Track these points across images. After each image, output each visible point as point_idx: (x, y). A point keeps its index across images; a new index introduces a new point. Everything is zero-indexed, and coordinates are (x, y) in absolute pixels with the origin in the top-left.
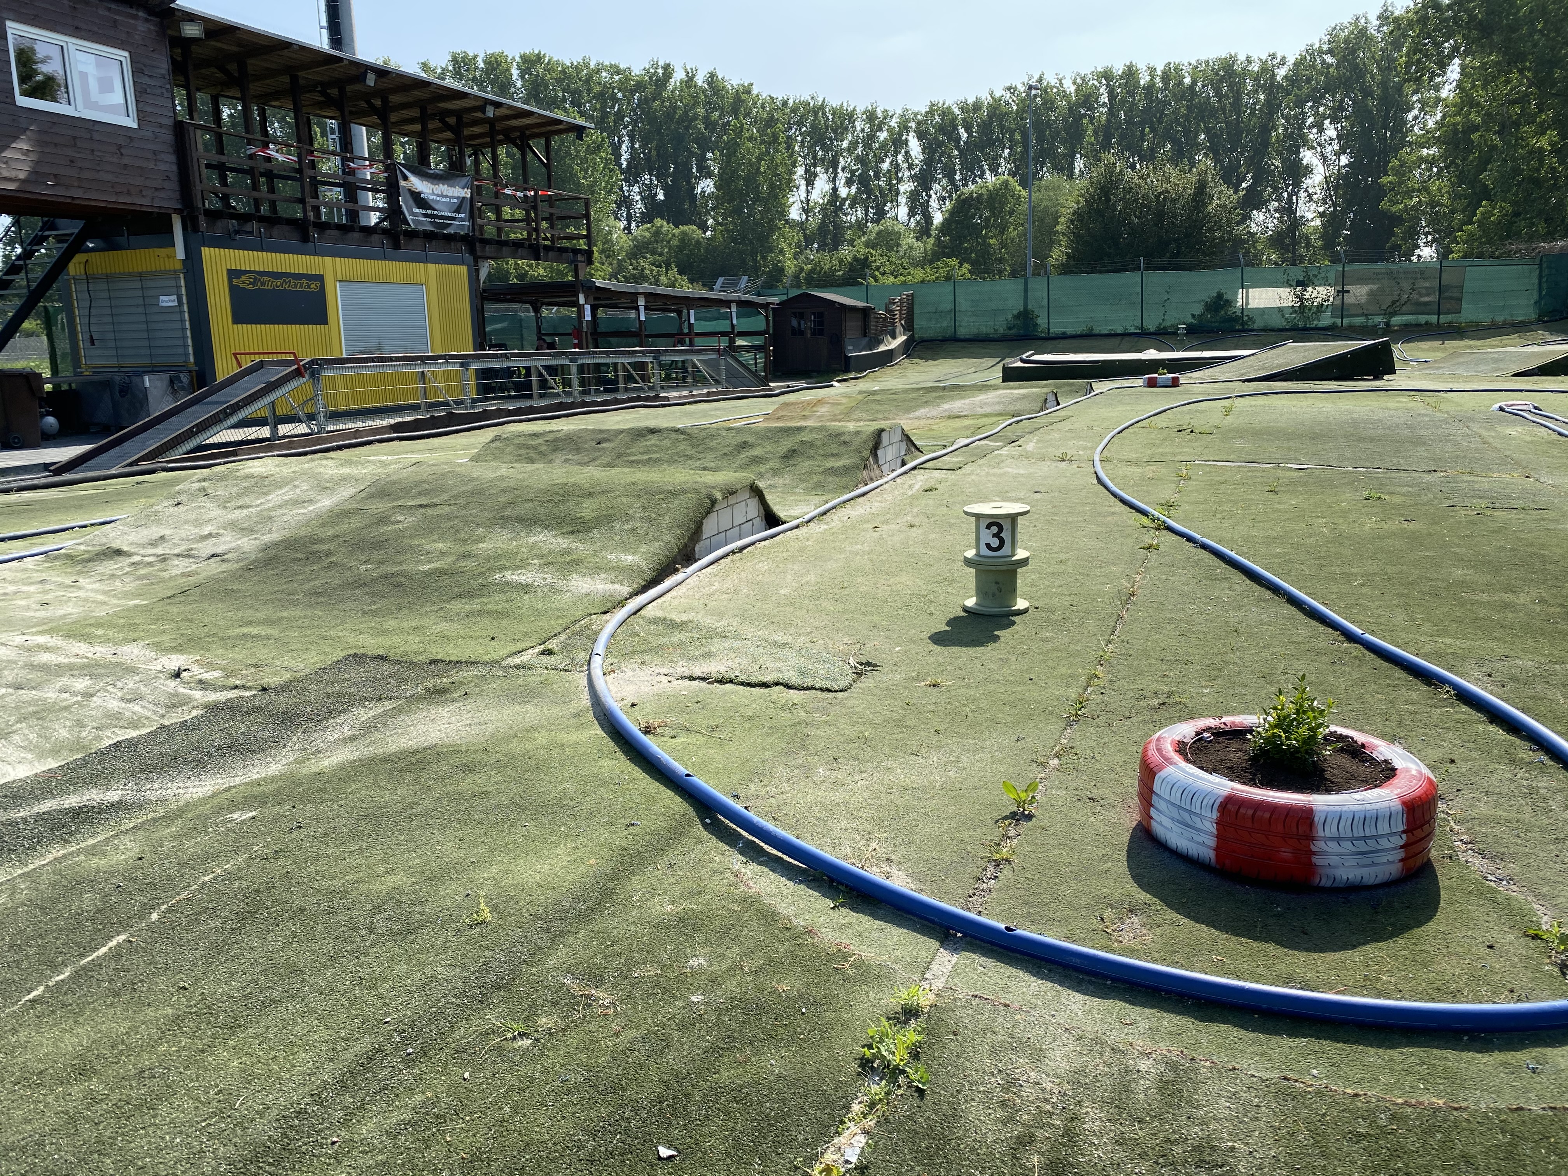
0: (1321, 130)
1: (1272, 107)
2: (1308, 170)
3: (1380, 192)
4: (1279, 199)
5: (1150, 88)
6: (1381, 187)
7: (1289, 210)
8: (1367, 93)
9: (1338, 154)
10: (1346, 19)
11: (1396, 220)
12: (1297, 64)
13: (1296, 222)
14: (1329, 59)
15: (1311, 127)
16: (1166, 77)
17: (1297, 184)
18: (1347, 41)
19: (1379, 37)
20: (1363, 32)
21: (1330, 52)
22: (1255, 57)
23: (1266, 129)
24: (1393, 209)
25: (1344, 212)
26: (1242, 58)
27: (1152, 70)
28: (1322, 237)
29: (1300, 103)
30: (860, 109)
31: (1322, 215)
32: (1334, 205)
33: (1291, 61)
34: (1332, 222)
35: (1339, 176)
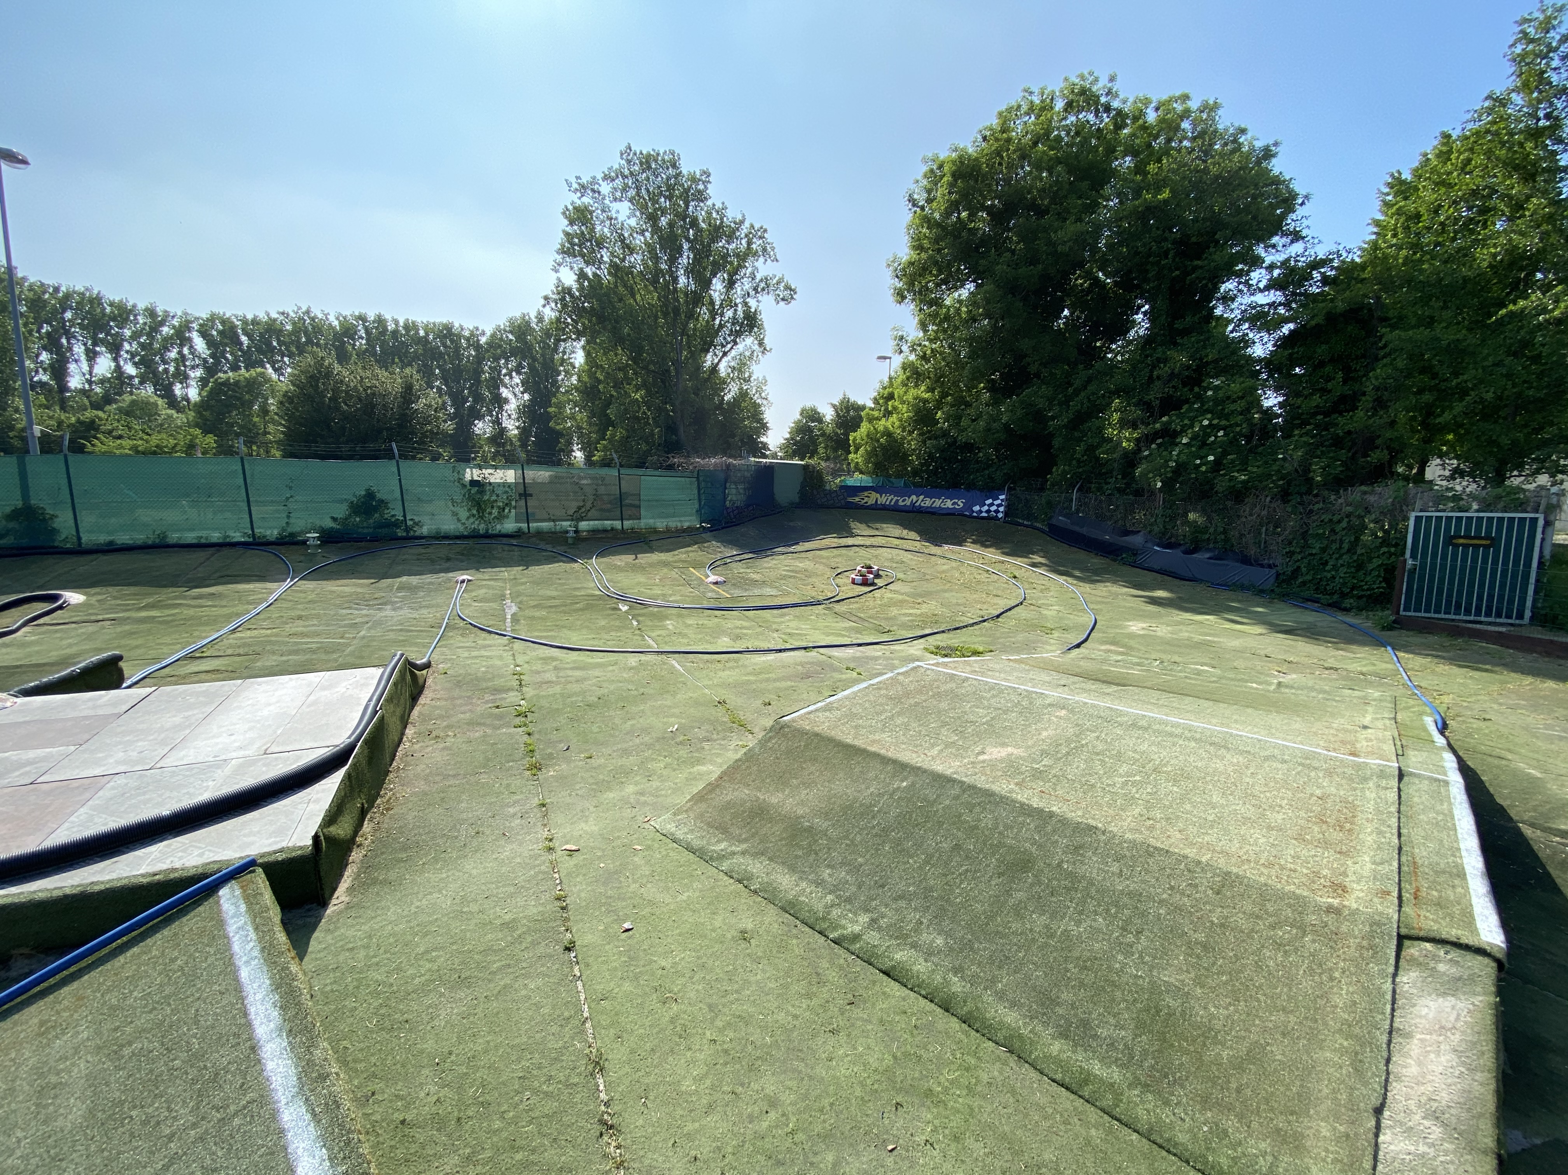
0: (511, 378)
1: (479, 359)
2: (506, 401)
3: (548, 417)
4: (492, 416)
5: (395, 332)
6: (549, 413)
7: (497, 422)
8: (534, 359)
9: (522, 393)
10: (518, 314)
11: (559, 434)
12: (493, 336)
13: (503, 431)
14: (511, 337)
15: (505, 375)
16: (406, 327)
17: (501, 408)
18: (519, 326)
19: (537, 329)
20: (528, 323)
21: (511, 332)
22: (465, 326)
23: (478, 372)
24: (558, 427)
25: (531, 426)
26: (457, 325)
27: (396, 322)
28: (520, 440)
29: (497, 359)
30: (141, 306)
31: (518, 428)
32: (524, 422)
33: (488, 334)
34: (524, 432)
35: (524, 406)
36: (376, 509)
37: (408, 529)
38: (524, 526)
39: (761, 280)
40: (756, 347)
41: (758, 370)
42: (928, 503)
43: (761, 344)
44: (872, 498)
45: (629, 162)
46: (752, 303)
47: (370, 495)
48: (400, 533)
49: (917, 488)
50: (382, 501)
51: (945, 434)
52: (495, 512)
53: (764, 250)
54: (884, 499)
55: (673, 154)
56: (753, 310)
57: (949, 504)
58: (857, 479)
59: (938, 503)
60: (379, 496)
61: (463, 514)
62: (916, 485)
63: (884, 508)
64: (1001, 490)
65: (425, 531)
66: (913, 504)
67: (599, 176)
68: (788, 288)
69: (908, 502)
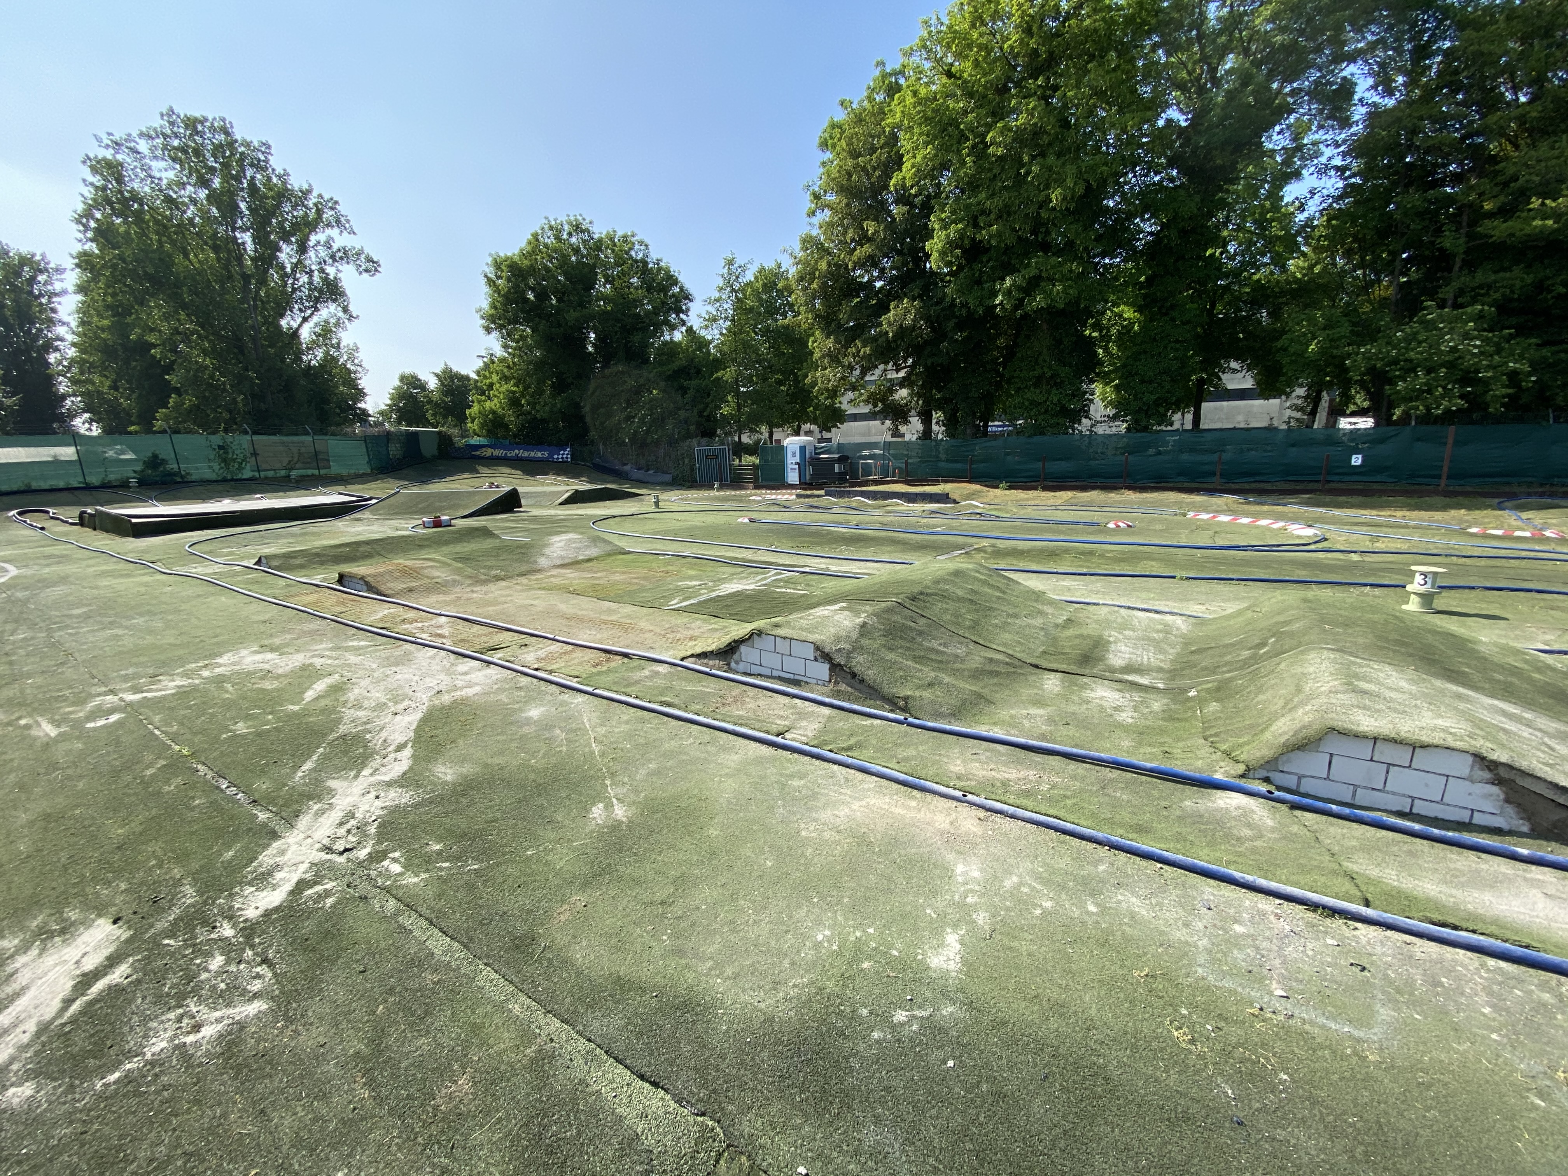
36: (161, 464)
37: (182, 477)
38: (257, 474)
39: (339, 250)
40: (341, 314)
41: (347, 337)
42: (526, 454)
43: (345, 310)
44: (489, 452)
45: (172, 124)
46: (331, 271)
47: (155, 456)
48: (179, 480)
49: (518, 445)
50: (163, 460)
51: (529, 413)
52: (236, 465)
53: (338, 221)
54: (497, 453)
55: (224, 120)
56: (331, 277)
57: (539, 455)
58: (475, 440)
59: (532, 454)
60: (161, 457)
61: (216, 467)
62: (517, 444)
63: (498, 458)
64: (567, 445)
65: (193, 478)
66: (517, 455)
67: (135, 134)
68: (369, 260)
69: (513, 454)
